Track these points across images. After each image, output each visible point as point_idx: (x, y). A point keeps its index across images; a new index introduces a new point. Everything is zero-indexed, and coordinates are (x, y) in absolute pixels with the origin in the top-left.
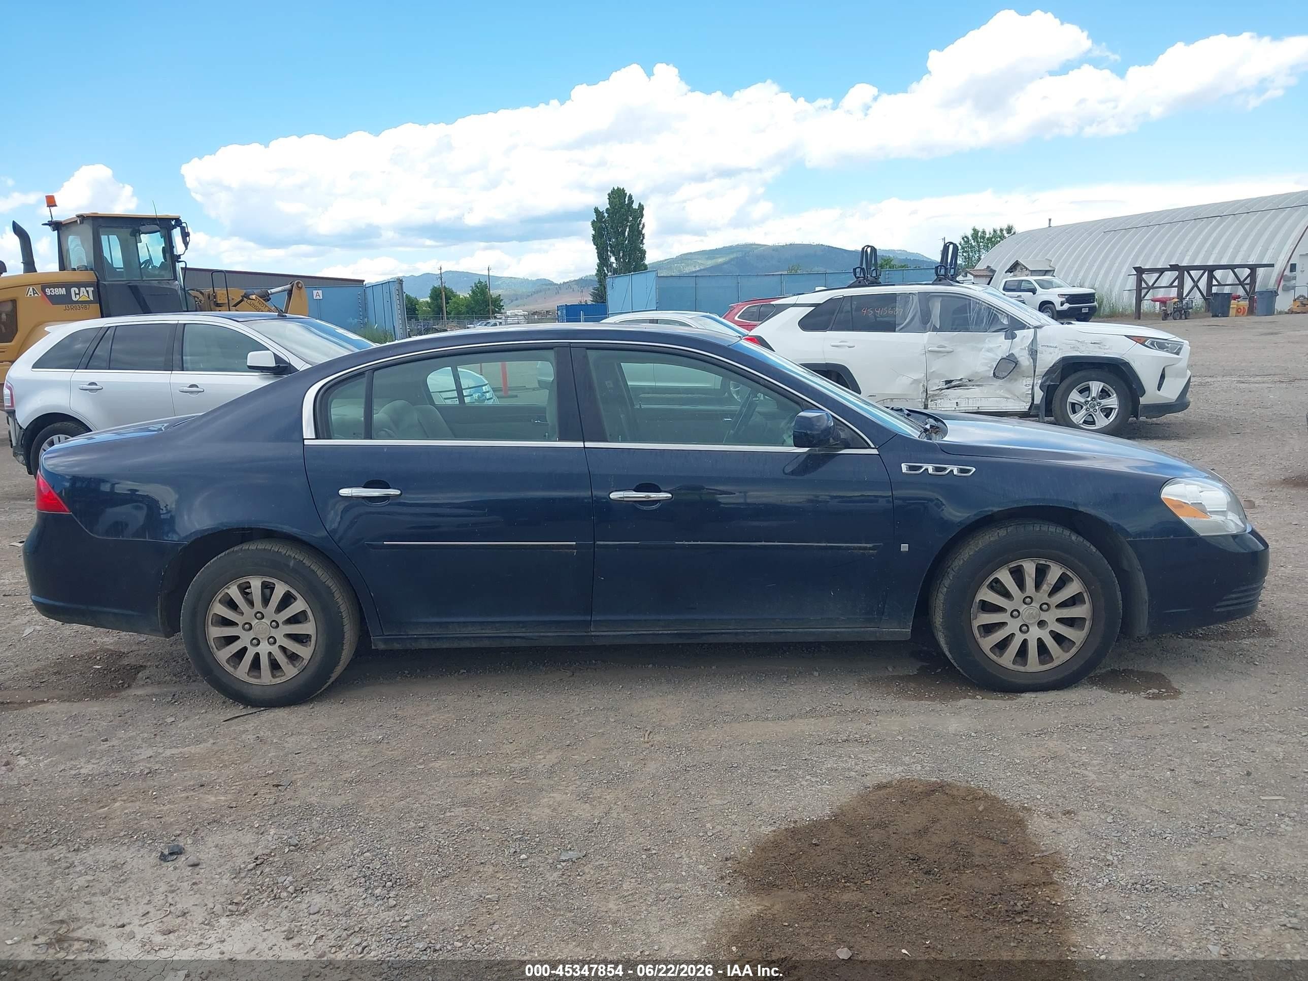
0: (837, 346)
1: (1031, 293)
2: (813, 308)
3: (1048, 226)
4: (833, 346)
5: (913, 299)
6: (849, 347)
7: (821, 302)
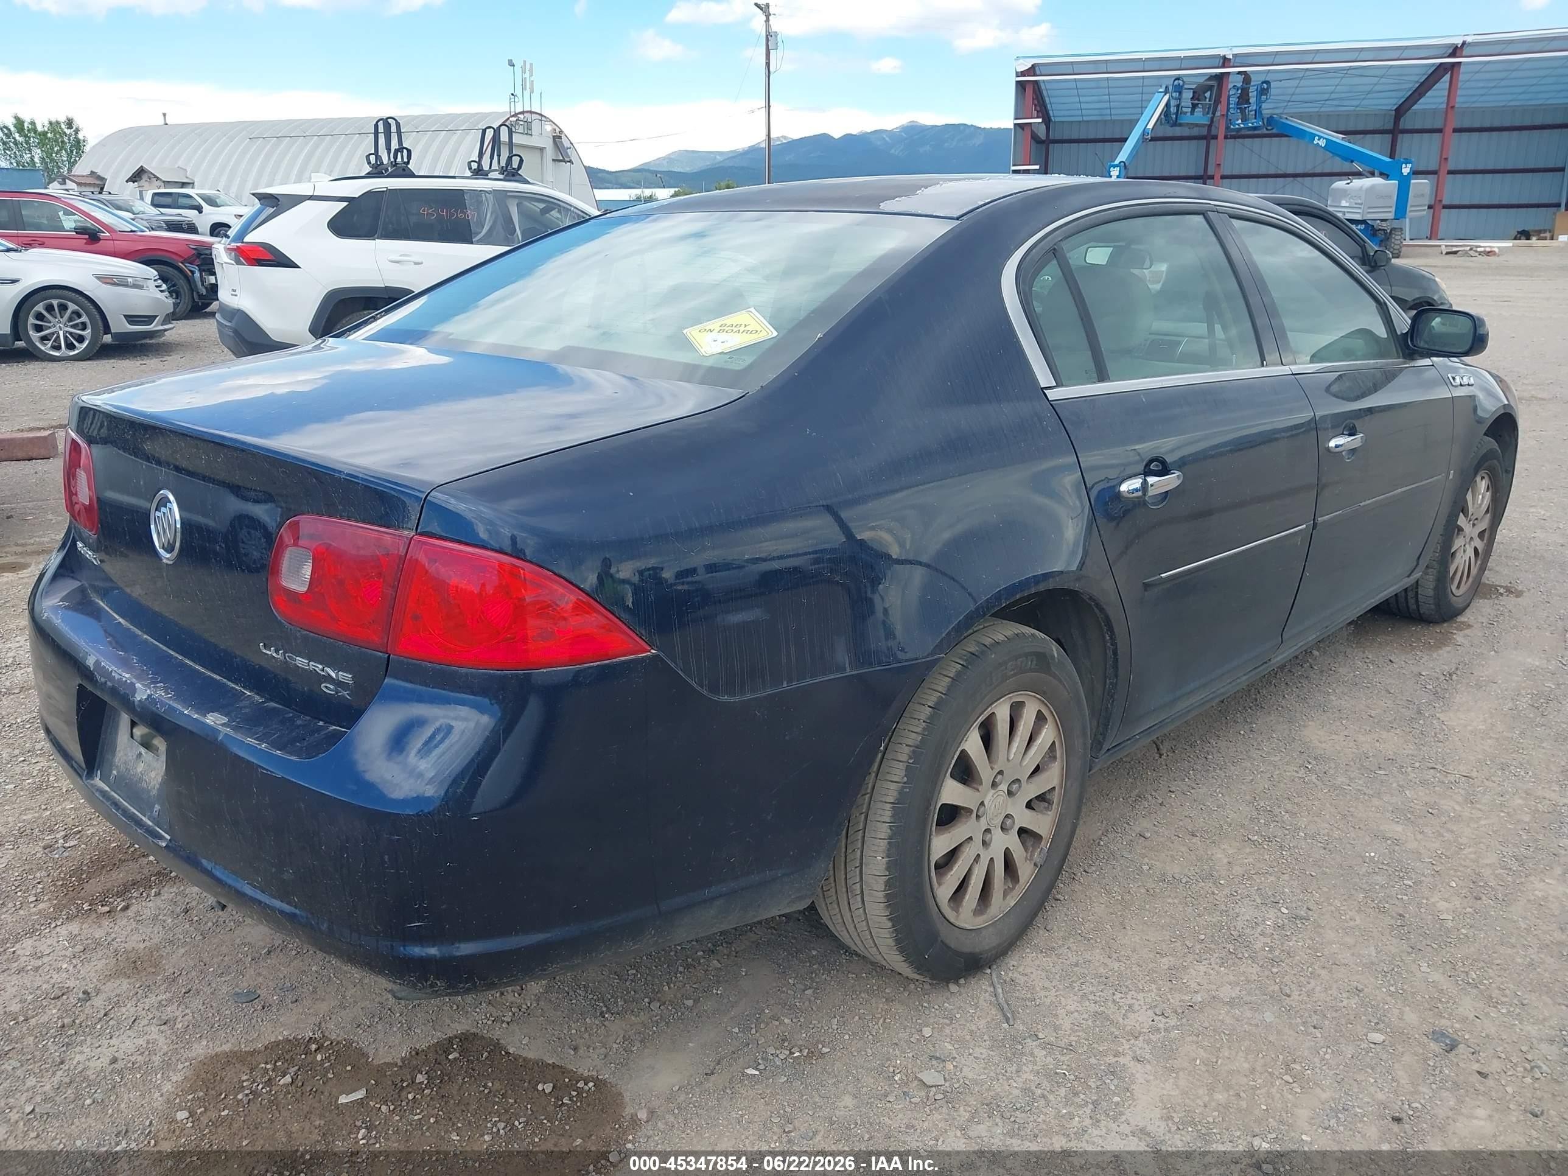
0: (398, 262)
1: (196, 212)
2: (346, 204)
3: (163, 123)
4: (392, 262)
5: (487, 200)
6: (416, 263)
7: (357, 196)
